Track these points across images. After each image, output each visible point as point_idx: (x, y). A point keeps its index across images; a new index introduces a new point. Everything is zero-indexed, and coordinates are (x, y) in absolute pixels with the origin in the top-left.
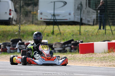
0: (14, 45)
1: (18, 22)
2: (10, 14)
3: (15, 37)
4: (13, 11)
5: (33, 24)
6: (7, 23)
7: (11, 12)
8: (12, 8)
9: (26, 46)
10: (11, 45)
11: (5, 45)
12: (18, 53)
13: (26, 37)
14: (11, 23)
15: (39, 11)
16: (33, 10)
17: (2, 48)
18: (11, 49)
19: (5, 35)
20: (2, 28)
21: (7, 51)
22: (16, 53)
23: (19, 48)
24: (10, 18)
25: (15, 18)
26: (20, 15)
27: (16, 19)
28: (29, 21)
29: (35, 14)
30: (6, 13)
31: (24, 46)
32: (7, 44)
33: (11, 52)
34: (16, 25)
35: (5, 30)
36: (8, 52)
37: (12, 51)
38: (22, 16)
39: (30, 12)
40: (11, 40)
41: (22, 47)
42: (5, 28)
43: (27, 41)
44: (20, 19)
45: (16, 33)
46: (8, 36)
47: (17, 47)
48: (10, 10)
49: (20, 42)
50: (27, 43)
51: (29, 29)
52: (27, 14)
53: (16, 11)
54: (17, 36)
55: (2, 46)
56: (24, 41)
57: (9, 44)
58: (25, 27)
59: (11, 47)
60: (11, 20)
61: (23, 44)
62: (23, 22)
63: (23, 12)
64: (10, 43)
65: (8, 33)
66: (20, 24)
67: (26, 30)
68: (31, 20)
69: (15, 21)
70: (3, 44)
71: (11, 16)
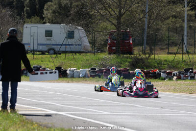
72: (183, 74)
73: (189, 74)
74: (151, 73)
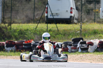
0: (75, 44)
1: (80, 21)
2: (71, 12)
3: (76, 36)
4: (74, 9)
5: (95, 22)
6: (68, 21)
7: (72, 10)
8: (74, 6)
9: (87, 45)
10: (72, 45)
11: (66, 44)
12: (80, 53)
13: (87, 36)
14: (72, 21)
15: (101, 9)
16: (95, 7)
17: (62, 47)
18: (72, 48)
19: (66, 34)
20: (63, 27)
21: (68, 50)
22: (77, 52)
23: (80, 47)
24: (71, 17)
25: (76, 16)
26: (82, 13)
27: (77, 18)
28: (91, 19)
29: (97, 12)
30: (67, 11)
31: (86, 45)
32: (68, 43)
33: (72, 52)
34: (77, 23)
35: (66, 29)
36: (69, 52)
37: (73, 50)
38: (83, 14)
39: (92, 10)
40: (72, 39)
41: (83, 46)
42: (66, 27)
43: (89, 40)
44: (81, 17)
45: (78, 32)
46: (69, 35)
47: (78, 47)
48: (71, 8)
49: (81, 41)
50: (88, 42)
51: (90, 28)
52: (88, 12)
53: (77, 9)
54: (79, 34)
55: (63, 45)
56: (86, 40)
57: (71, 44)
58: (86, 25)
59: (72, 47)
60: (72, 18)
61: (84, 43)
62: (85, 21)
63: (85, 10)
64: (71, 42)
65: (69, 32)
66: (81, 23)
67: (88, 28)
68: (93, 18)
69: (76, 19)
70: (64, 43)
71: (72, 15)
72: (71, 45)
73: (79, 45)
74: (25, 45)
